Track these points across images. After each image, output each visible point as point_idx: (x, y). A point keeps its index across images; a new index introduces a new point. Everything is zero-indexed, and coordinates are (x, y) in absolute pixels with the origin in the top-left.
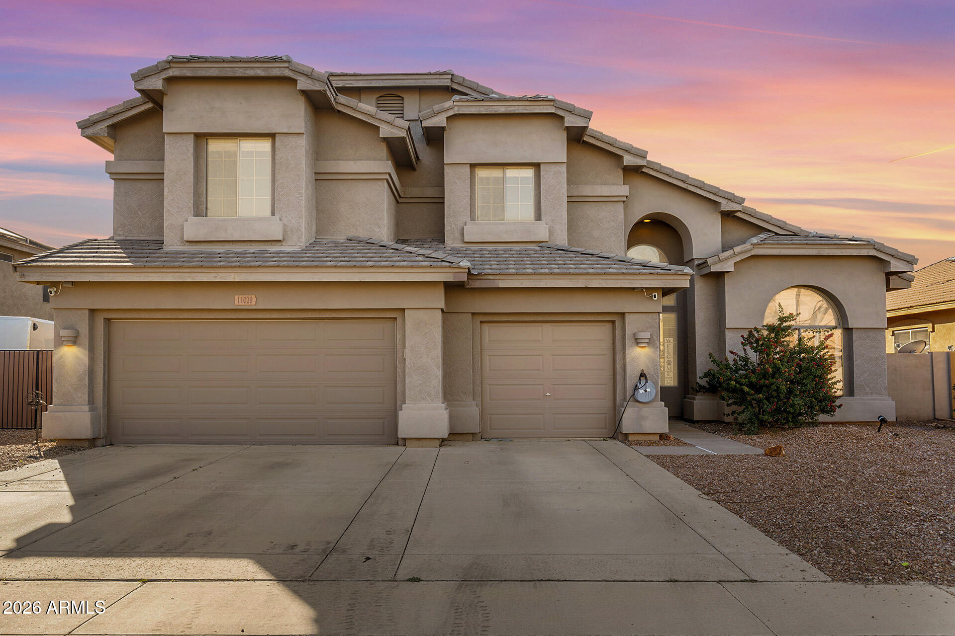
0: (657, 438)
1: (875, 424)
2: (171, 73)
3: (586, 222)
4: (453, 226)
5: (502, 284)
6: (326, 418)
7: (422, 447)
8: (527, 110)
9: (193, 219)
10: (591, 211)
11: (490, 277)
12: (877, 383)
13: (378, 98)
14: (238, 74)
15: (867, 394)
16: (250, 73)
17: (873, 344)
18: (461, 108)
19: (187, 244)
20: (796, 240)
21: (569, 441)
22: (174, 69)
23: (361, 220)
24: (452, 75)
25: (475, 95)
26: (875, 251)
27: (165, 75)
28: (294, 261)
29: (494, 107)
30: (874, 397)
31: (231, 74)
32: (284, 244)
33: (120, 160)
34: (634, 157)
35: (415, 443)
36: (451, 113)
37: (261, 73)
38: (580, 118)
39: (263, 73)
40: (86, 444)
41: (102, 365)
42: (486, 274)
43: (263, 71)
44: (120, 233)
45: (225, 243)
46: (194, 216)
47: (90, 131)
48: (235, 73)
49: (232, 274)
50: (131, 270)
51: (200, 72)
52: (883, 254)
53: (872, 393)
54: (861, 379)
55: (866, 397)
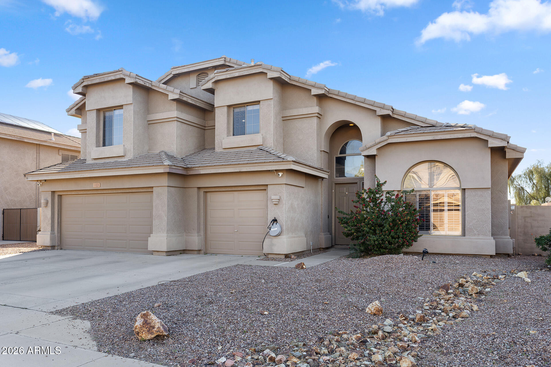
0: (283, 257)
1: (481, 256)
2: (84, 84)
3: (296, 131)
4: (219, 140)
5: (202, 172)
6: (107, 239)
7: (159, 255)
8: (249, 72)
9: (95, 148)
10: (298, 124)
11: (197, 169)
12: (483, 227)
13: (199, 75)
14: (106, 80)
15: (475, 235)
16: (110, 79)
17: (481, 199)
18: (218, 76)
19: (94, 160)
20: (432, 129)
21: (242, 256)
22: (85, 82)
23: (166, 142)
24: (225, 58)
25: (236, 66)
26: (476, 133)
27: (82, 85)
28: (128, 165)
29: (233, 73)
30: (481, 237)
31: (103, 81)
32: (125, 157)
33: (83, 124)
34: (317, 89)
35: (157, 253)
36: (214, 80)
37: (113, 78)
38: (275, 72)
39: (114, 78)
40: (50, 248)
41: (57, 215)
42: (193, 167)
43: (114, 77)
44: (83, 156)
45: (105, 159)
46: (96, 147)
47: (70, 113)
48: (104, 80)
49: (86, 174)
50: (56, 174)
51: (93, 81)
52: (482, 135)
53: (479, 235)
54: (471, 224)
55: (474, 237)
